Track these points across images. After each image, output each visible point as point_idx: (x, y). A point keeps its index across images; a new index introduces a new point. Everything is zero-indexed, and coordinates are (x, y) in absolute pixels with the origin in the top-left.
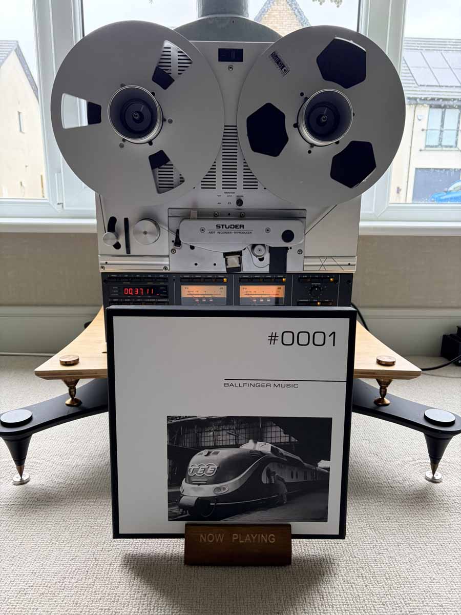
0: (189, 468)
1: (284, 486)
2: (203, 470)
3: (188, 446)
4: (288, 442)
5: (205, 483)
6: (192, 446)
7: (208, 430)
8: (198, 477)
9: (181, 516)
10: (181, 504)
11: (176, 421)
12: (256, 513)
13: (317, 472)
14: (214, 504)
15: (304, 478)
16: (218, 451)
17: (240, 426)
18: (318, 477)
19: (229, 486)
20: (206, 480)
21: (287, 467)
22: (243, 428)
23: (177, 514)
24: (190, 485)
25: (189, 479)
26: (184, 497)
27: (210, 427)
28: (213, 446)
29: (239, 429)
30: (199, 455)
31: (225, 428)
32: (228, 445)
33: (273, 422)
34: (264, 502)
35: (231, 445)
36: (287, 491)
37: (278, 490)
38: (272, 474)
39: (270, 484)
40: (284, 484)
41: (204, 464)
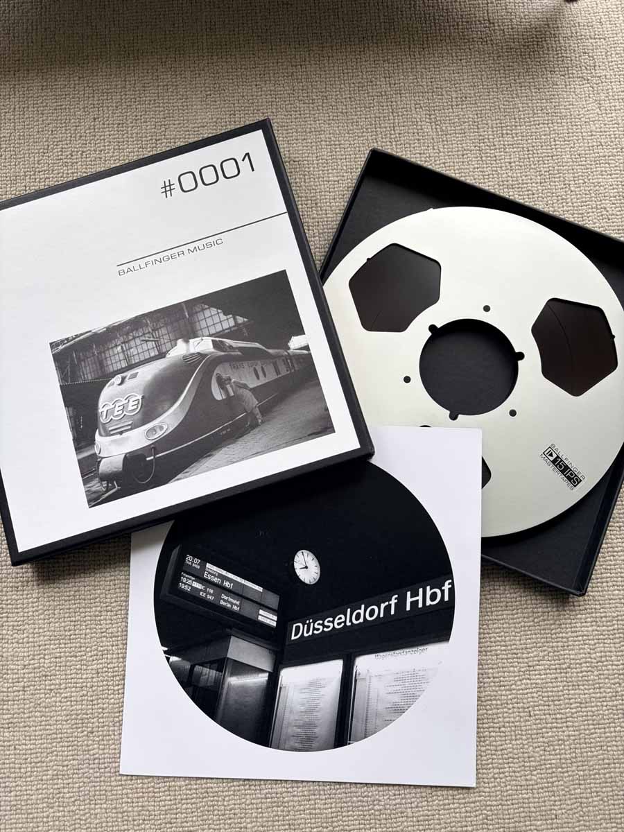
0: (100, 411)
1: (248, 394)
2: (121, 408)
3: (90, 378)
4: (233, 327)
5: (130, 427)
6: (96, 377)
7: (113, 345)
8: (117, 422)
9: (107, 495)
10: (101, 474)
11: (64, 346)
12: (221, 452)
13: (293, 358)
14: (152, 458)
15: (275, 373)
16: (136, 371)
17: (157, 325)
18: (296, 366)
19: (168, 421)
20: (130, 423)
21: (245, 364)
22: (163, 327)
23: (100, 492)
24: (108, 437)
25: (105, 430)
26: (103, 460)
27: (114, 339)
28: (126, 367)
29: (157, 329)
30: (109, 386)
31: (137, 335)
32: (148, 359)
33: (203, 303)
34: (229, 430)
35: (153, 357)
36: (257, 402)
37: (244, 404)
38: (227, 382)
39: (229, 400)
40: (247, 391)
41: (121, 399)
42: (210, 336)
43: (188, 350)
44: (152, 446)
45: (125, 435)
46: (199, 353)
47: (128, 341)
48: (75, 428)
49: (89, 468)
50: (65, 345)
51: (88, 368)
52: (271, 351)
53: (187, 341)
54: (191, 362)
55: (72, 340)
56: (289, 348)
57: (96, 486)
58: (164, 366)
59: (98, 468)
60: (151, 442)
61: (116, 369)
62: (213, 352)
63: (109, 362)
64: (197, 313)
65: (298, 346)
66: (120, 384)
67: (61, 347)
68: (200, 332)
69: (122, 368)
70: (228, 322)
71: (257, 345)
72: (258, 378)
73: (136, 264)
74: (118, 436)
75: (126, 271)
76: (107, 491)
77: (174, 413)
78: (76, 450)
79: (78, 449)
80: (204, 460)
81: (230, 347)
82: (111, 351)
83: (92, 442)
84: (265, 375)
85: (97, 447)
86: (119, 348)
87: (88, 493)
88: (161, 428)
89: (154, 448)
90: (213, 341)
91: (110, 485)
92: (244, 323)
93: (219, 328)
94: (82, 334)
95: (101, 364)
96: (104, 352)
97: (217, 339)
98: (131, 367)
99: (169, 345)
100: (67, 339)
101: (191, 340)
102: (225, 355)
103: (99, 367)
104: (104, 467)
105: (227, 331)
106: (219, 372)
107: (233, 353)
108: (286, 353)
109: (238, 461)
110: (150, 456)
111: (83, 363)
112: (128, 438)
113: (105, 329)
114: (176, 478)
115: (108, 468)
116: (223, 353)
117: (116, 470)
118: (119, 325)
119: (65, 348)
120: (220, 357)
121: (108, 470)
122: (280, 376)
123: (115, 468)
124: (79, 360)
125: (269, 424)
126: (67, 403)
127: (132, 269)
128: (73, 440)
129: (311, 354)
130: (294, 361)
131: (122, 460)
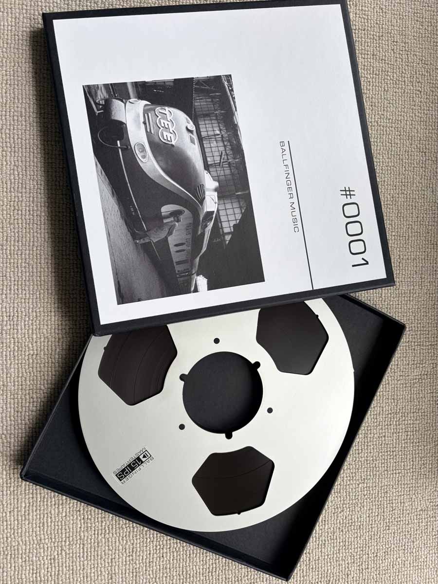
0: (166, 108)
1: (163, 235)
2: (167, 126)
4: (223, 231)
5: (148, 130)
6: (196, 110)
7: (221, 128)
8: (154, 121)
9: (92, 103)
10: (112, 101)
11: (226, 86)
12: (115, 204)
13: (189, 277)
14: (119, 145)
15: (178, 260)
16: (196, 144)
17: (234, 167)
18: (182, 279)
19: (149, 164)
20: (153, 132)
21: (189, 236)
22: (231, 172)
23: (96, 97)
24: (142, 111)
25: (150, 110)
26: (123, 104)
27: (226, 129)
28: (201, 135)
29: (230, 167)
30: (187, 119)
31: (227, 149)
32: (206, 155)
33: (247, 208)
34: (133, 213)
35: (206, 159)
36: (154, 242)
37: (155, 230)
38: (176, 218)
39: (160, 218)
40: (165, 235)
41: (174, 127)
42: (218, 210)
43: (209, 190)
44: (129, 147)
45: (143, 126)
46: (204, 198)
47: (223, 141)
48: (155, 85)
49: (118, 91)
50: (227, 88)
51: (205, 103)
52: (198, 259)
53: (216, 190)
54: (198, 192)
55: (231, 94)
56: (198, 275)
57: (102, 95)
58: (197, 167)
59: (117, 99)
60: (133, 147)
61: (201, 126)
62: (203, 211)
63: (207, 122)
64: (239, 201)
65: (199, 283)
66: (187, 128)
67: (226, 83)
68: (222, 202)
69: (200, 132)
70: (227, 227)
71: (204, 249)
72: (176, 245)
73: (288, 157)
74: (142, 120)
75: (283, 147)
76: (96, 104)
77: (155, 170)
78: (136, 83)
79: (136, 85)
80: (110, 188)
81: (206, 226)
82: (217, 125)
83: (140, 97)
84: (177, 252)
85: (136, 101)
86: (218, 132)
87: (97, 87)
88: (144, 157)
89: (127, 148)
90: (214, 212)
91: (101, 107)
92: (225, 241)
93: (223, 219)
94: (234, 103)
95: (206, 116)
96: (217, 119)
97: (214, 216)
98: (201, 139)
99: (215, 174)
100: (232, 90)
101: (216, 194)
102: (200, 221)
103: (204, 113)
104: (117, 104)
105: (220, 224)
106: (185, 212)
107: (200, 227)
108: (194, 272)
109: (104, 217)
110: (120, 144)
111: (210, 100)
112: (139, 128)
113: (236, 123)
114: (98, 163)
115: (116, 108)
116: (201, 219)
117: (113, 114)
118: (238, 135)
119: (225, 87)
120: (198, 215)
121: (114, 107)
122: (175, 265)
123: (115, 113)
124: (212, 97)
125: (133, 249)
126: (176, 81)
127: (283, 153)
128: (145, 82)
129: (190, 292)
130: (186, 278)
131: (120, 119)
